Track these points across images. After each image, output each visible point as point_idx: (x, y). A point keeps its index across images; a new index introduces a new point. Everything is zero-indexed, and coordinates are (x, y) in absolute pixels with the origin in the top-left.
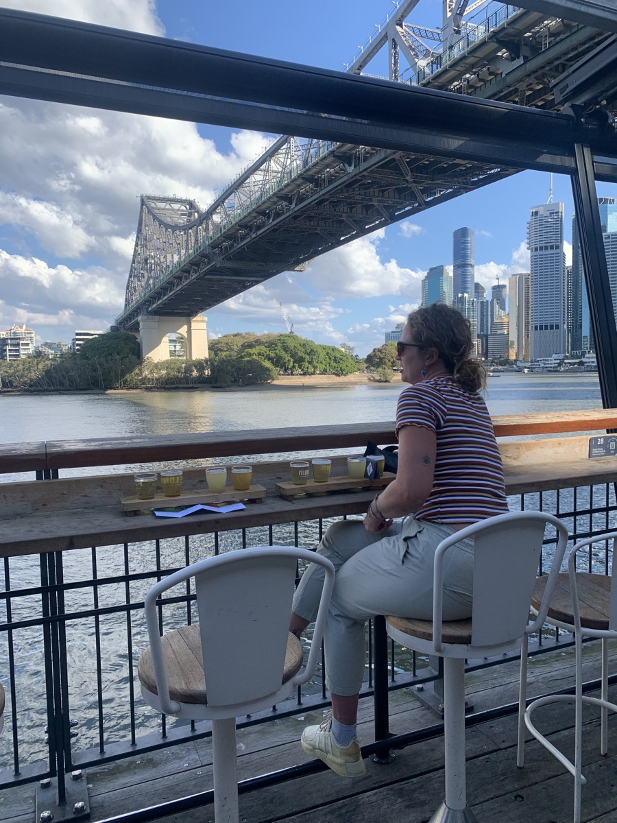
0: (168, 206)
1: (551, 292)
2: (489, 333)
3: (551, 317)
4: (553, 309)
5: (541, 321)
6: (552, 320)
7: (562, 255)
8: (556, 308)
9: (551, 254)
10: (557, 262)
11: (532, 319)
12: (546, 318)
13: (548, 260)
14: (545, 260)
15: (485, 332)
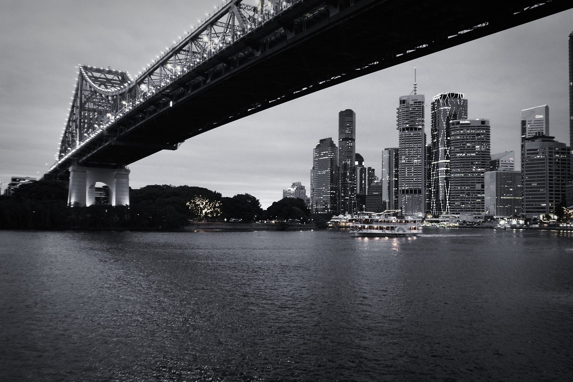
0: (103, 76)
1: (415, 164)
2: (367, 194)
3: (415, 184)
4: (416, 177)
5: (407, 186)
6: (416, 186)
7: (424, 135)
8: (419, 177)
9: (415, 134)
10: (420, 141)
11: (400, 184)
12: (411, 184)
13: (412, 139)
14: (411, 139)
15: (363, 193)
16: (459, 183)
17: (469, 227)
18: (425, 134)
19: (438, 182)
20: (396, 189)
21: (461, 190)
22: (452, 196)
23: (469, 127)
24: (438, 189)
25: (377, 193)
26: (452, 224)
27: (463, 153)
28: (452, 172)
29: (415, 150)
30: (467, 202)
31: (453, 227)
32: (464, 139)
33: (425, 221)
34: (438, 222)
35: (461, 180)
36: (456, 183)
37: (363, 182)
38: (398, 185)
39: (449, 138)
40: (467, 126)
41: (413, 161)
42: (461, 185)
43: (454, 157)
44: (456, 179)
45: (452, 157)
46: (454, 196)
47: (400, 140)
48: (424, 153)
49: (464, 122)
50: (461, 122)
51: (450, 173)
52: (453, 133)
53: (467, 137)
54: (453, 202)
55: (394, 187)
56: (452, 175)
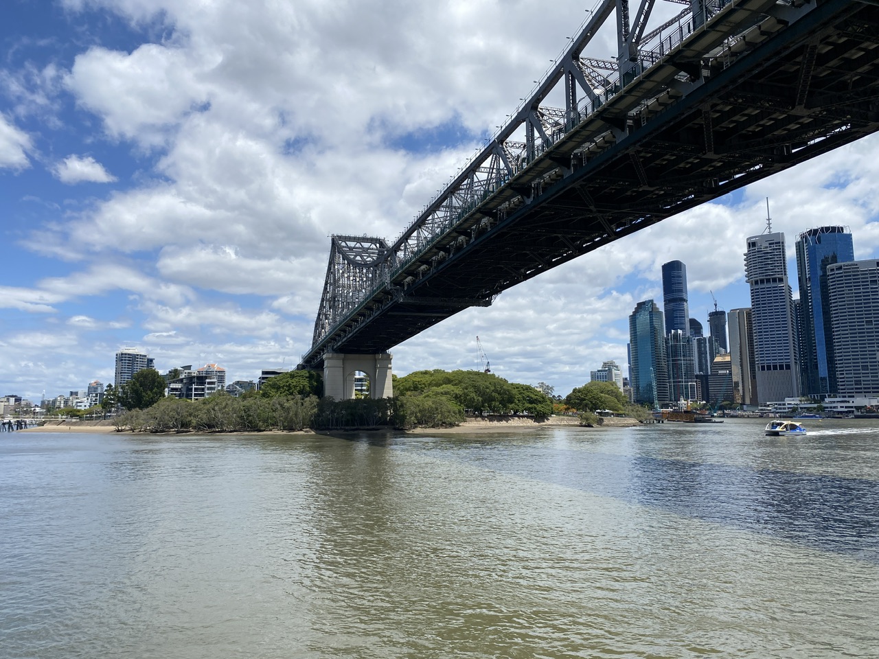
0: (358, 245)
1: (778, 328)
2: (709, 374)
4: (781, 347)
5: (769, 360)
6: (782, 359)
7: (787, 288)
8: (785, 346)
9: (774, 287)
10: (782, 296)
11: (757, 358)
12: (773, 356)
13: (771, 294)
14: (768, 294)
15: (704, 372)
16: (849, 352)
18: (789, 286)
19: (816, 353)
20: (752, 364)
21: (853, 363)
22: (840, 371)
23: (858, 272)
24: (817, 362)
25: (725, 372)
28: (836, 337)
29: (775, 309)
30: (864, 379)
32: (851, 290)
35: (853, 348)
36: (844, 352)
40: (854, 270)
42: (853, 355)
43: (837, 315)
44: (844, 347)
45: (834, 315)
46: (843, 371)
47: (752, 296)
48: (789, 313)
55: (749, 362)
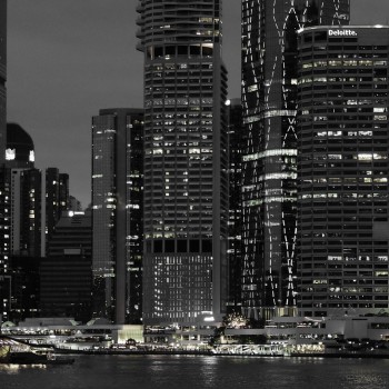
1: (194, 160)
2: (43, 254)
3: (193, 222)
4: (196, 201)
5: (170, 230)
6: (196, 229)
7: (220, 71)
8: (204, 201)
9: (193, 67)
10: (207, 88)
11: (148, 223)
12: (180, 222)
13: (186, 81)
14: (179, 81)
15: (32, 249)
16: (324, 220)
17: (353, 356)
18: (223, 68)
19: (263, 218)
20: (136, 237)
21: (331, 243)
22: (304, 259)
23: (354, 48)
24: (264, 238)
25: (76, 251)
26: (304, 346)
27: (335, 127)
28: (303, 186)
29: (192, 117)
30: (348, 278)
31: (307, 355)
32: (339, 87)
33: (222, 338)
34: (261, 340)
35: (331, 212)
36: (316, 220)
37: (33, 216)
38: (141, 224)
39: (294, 82)
40: (347, 45)
41: (187, 151)
42: (331, 227)
43: (308, 139)
44: (316, 209)
45: (303, 140)
46: (309, 259)
47: (147, 83)
48: (219, 127)
49: (339, 33)
50: (330, 33)
51: (299, 190)
52: (305, 66)
53: (348, 79)
54: (308, 278)
55: (128, 231)
56: (304, 196)
